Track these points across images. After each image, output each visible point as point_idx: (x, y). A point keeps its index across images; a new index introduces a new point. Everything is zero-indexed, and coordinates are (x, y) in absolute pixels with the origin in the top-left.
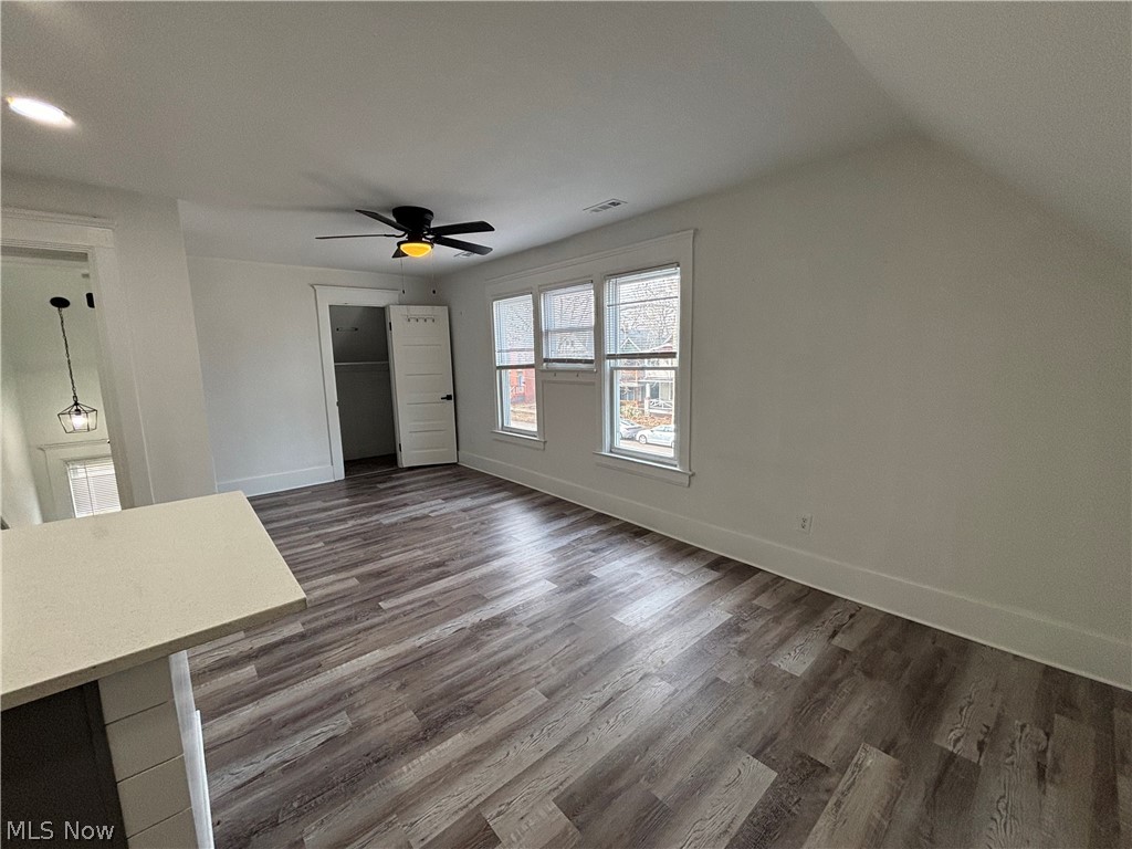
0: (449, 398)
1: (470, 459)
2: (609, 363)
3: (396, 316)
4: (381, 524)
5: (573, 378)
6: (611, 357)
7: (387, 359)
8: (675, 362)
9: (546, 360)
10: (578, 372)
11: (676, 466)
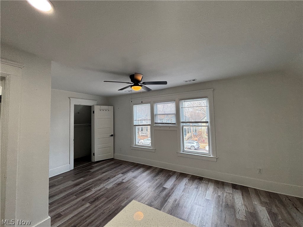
0: (112, 135)
1: (119, 156)
2: (182, 124)
3: (97, 109)
4: (107, 189)
5: (168, 129)
6: (182, 122)
7: (91, 123)
8: (207, 124)
9: (156, 123)
10: (170, 127)
11: (210, 155)
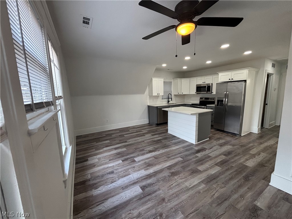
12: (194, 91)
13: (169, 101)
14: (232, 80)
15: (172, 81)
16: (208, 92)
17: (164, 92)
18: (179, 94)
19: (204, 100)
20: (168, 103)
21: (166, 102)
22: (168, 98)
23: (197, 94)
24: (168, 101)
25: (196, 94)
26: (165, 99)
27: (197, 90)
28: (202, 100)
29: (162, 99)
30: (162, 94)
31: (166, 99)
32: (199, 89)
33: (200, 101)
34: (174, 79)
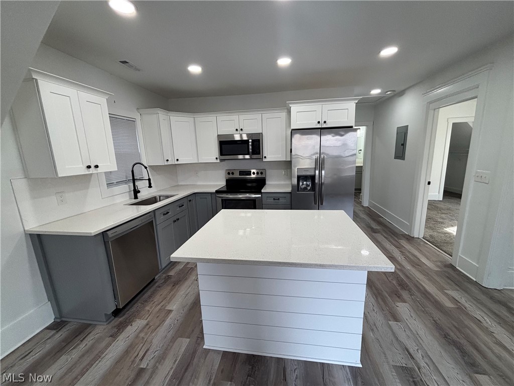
12: (211, 153)
13: (139, 192)
14: (325, 126)
15: (136, 116)
16: (255, 156)
17: (119, 157)
18: (169, 163)
19: (237, 175)
20: (136, 197)
21: (128, 198)
22: (134, 180)
23: (222, 160)
24: (136, 192)
25: (218, 161)
26: (119, 183)
27: (222, 152)
28: (231, 176)
29: (110, 185)
30: (109, 164)
31: (125, 182)
32: (228, 147)
33: (227, 181)
34: (142, 111)
